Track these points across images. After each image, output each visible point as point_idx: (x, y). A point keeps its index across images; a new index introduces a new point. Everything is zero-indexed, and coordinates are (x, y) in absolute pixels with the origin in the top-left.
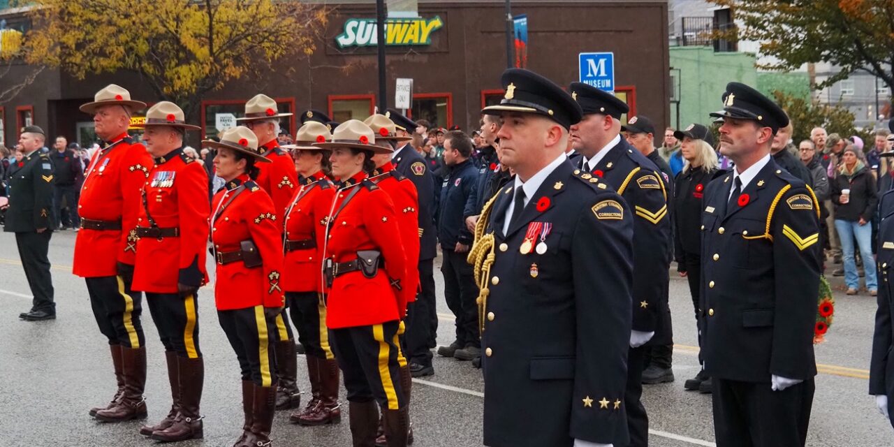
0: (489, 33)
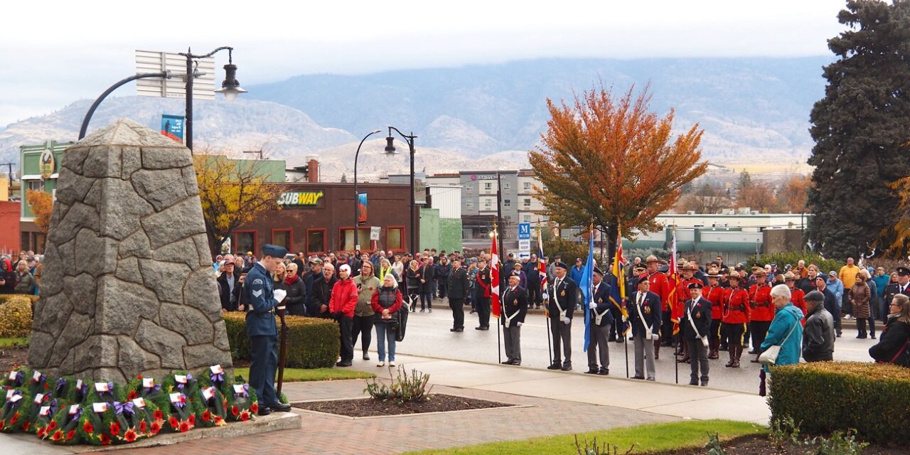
0: (343, 199)
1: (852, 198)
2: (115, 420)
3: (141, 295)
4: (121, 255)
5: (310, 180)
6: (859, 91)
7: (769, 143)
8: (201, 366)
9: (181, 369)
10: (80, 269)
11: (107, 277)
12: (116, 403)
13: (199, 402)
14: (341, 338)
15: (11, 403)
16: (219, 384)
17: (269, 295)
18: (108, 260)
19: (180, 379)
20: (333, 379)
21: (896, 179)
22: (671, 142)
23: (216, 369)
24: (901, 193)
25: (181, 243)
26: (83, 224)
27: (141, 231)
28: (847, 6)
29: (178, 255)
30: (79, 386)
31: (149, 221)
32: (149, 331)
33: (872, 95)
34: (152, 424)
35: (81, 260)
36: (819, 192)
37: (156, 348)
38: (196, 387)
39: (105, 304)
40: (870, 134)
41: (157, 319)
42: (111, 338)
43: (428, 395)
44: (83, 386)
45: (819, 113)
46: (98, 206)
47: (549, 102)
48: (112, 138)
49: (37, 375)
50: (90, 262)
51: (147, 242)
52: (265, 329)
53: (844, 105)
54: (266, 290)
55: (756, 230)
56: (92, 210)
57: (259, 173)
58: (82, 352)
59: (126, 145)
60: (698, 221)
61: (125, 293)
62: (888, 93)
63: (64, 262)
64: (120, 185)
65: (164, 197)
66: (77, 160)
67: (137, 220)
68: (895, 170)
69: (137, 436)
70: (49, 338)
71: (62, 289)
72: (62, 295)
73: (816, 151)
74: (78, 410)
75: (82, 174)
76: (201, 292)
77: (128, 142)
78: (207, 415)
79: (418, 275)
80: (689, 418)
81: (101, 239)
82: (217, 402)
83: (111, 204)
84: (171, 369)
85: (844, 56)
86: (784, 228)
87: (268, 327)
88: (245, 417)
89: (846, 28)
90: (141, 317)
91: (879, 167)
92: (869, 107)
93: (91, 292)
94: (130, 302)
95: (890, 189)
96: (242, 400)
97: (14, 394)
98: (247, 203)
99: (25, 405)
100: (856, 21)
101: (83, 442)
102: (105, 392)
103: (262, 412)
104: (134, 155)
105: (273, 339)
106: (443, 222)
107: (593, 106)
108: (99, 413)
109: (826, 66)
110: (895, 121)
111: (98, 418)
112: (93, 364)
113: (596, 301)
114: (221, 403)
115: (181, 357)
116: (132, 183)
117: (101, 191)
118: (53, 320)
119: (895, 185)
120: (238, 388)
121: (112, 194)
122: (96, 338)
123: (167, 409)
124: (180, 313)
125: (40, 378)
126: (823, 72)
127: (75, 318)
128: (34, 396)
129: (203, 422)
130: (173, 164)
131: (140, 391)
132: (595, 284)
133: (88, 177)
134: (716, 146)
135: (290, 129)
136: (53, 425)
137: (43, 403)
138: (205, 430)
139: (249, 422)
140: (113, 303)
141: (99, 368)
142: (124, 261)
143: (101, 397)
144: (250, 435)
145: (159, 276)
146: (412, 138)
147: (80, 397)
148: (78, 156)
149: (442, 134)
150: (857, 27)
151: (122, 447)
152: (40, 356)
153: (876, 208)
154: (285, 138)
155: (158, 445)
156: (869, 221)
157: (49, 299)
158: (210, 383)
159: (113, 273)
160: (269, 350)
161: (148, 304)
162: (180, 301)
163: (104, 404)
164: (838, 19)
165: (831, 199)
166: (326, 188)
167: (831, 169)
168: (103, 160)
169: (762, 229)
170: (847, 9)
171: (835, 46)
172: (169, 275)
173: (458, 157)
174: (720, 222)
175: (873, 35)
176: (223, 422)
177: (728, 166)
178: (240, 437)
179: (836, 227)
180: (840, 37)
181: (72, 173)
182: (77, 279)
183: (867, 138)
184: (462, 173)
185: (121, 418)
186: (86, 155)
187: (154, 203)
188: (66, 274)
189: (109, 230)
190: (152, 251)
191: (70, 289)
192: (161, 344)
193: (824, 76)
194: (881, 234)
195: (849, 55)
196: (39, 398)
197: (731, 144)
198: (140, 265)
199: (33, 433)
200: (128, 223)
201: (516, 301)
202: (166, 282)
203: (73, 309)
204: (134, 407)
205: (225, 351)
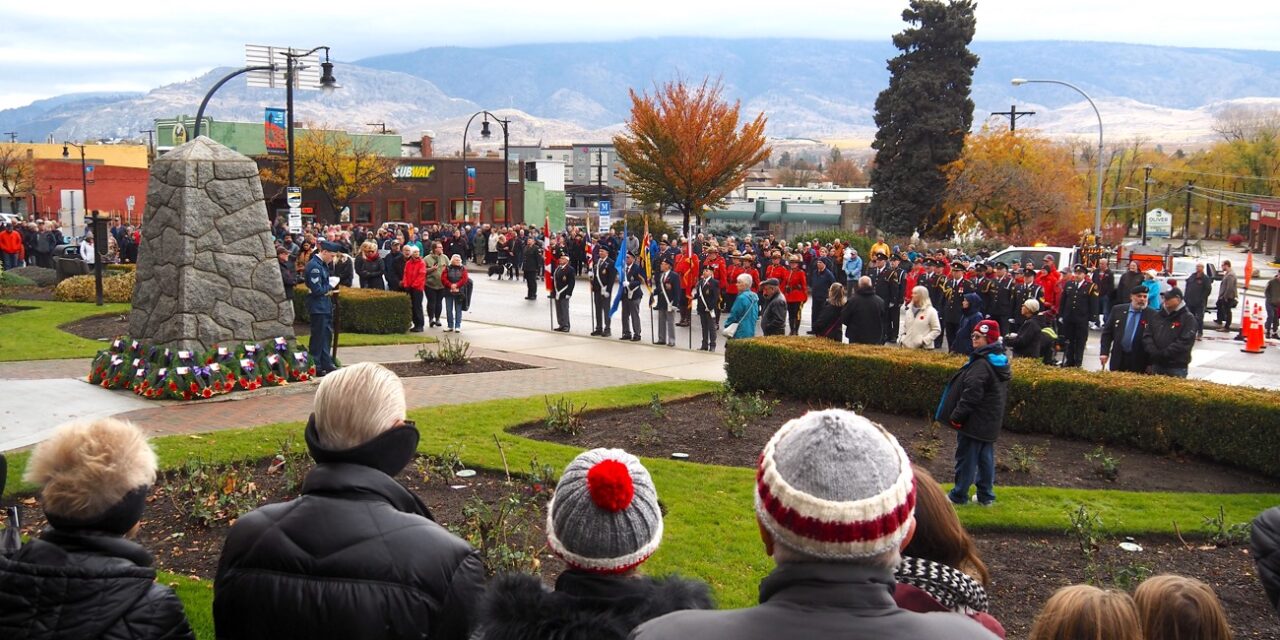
0: (453, 172)
1: (908, 179)
2: (195, 381)
3: (216, 282)
4: (198, 250)
5: (424, 155)
6: (917, 83)
7: (862, 120)
8: (267, 338)
9: (251, 340)
10: (166, 260)
11: (187, 267)
12: (195, 367)
13: (265, 367)
14: (413, 308)
15: (114, 366)
16: (283, 352)
17: (325, 281)
18: (188, 254)
19: (250, 348)
20: (402, 343)
21: (945, 163)
22: (738, 131)
23: (279, 340)
24: (949, 176)
25: (249, 240)
26: (167, 224)
27: (215, 230)
28: (911, 5)
29: (246, 249)
30: (167, 353)
31: (222, 222)
32: (223, 310)
33: (927, 87)
34: (225, 383)
35: (167, 252)
36: (880, 173)
37: (230, 324)
38: (262, 354)
39: (186, 289)
40: (925, 122)
41: (229, 301)
42: (192, 316)
43: (469, 359)
44: (170, 354)
45: (883, 102)
46: (179, 210)
47: (632, 91)
48: (189, 155)
49: (135, 344)
50: (173, 254)
51: (220, 239)
52: (321, 309)
53: (904, 95)
54: (323, 278)
55: (836, 203)
56: (174, 213)
57: (373, 149)
58: (169, 327)
59: (201, 160)
60: (786, 194)
61: (203, 280)
62: (943, 85)
63: (154, 254)
64: (196, 193)
65: (233, 202)
66: (162, 171)
67: (211, 221)
68: (946, 154)
69: (213, 393)
70: (145, 315)
71: (153, 275)
72: (153, 280)
73: (879, 135)
74: (166, 373)
75: (166, 183)
76: (267, 279)
77: (202, 157)
78: (272, 377)
79: (507, 248)
80: (677, 378)
81: (181, 237)
82: (281, 367)
83: (189, 208)
84: (243, 340)
85: (907, 51)
86: (861, 201)
87: (324, 307)
88: (304, 378)
89: (908, 25)
90: (217, 299)
91: (932, 152)
92: (925, 98)
93: (175, 279)
94: (207, 288)
95: (940, 172)
96: (302, 365)
97: (117, 359)
98: (363, 177)
99: (125, 367)
100: (917, 19)
101: (169, 397)
102: (187, 359)
103: (320, 374)
104: (208, 168)
105: (328, 316)
106: (548, 194)
107: (671, 96)
108: (182, 375)
109: (890, 59)
110: (948, 111)
111: (181, 378)
112: (178, 337)
113: (629, 280)
114: (284, 366)
115: (250, 331)
116: (207, 191)
117: (181, 198)
118: (147, 300)
119: (944, 168)
120: (298, 356)
121: (190, 200)
122: (179, 316)
123: (238, 372)
124: (248, 296)
125: (137, 346)
126: (888, 65)
127: (163, 299)
128: (132, 361)
129: (268, 382)
130: (241, 175)
131: (216, 358)
132: (629, 265)
133: (171, 185)
134: (814, 122)
135: (419, 99)
136: (145, 384)
137: (139, 367)
138: (270, 388)
139: (307, 382)
140: (193, 288)
141: (182, 339)
142: (200, 254)
143: (183, 362)
144: (307, 392)
145: (230, 266)
146: (506, 122)
147: (168, 362)
148: (162, 167)
149: (562, 106)
150: (918, 25)
151: (201, 401)
152: (138, 328)
153: (929, 188)
154: (414, 107)
155: (231, 400)
156: (922, 199)
157: (143, 283)
158: (274, 351)
159: (192, 264)
160: (325, 325)
161: (222, 289)
162: (250, 286)
163: (186, 368)
164: (902, 18)
165: (890, 179)
166: (439, 163)
167: (891, 153)
168: (181, 172)
169: (841, 202)
170: (910, 9)
171: (899, 41)
172: (240, 265)
173: (577, 128)
174: (805, 195)
175: (931, 33)
176: (285, 382)
177: (824, 141)
178: (299, 394)
179: (893, 204)
180: (904, 33)
181: (159, 182)
182: (164, 268)
183: (921, 125)
184: (575, 146)
185: (200, 380)
186: (169, 167)
187: (225, 207)
188: (155, 264)
189: (187, 230)
190: (224, 246)
191: (158, 275)
192: (233, 320)
193: (888, 68)
194: (930, 211)
195: (911, 50)
196: (136, 362)
197: (827, 121)
198: (214, 258)
199: (132, 389)
200: (204, 224)
201: (565, 278)
202: (237, 271)
203: (162, 292)
204: (211, 371)
205: (288, 325)
